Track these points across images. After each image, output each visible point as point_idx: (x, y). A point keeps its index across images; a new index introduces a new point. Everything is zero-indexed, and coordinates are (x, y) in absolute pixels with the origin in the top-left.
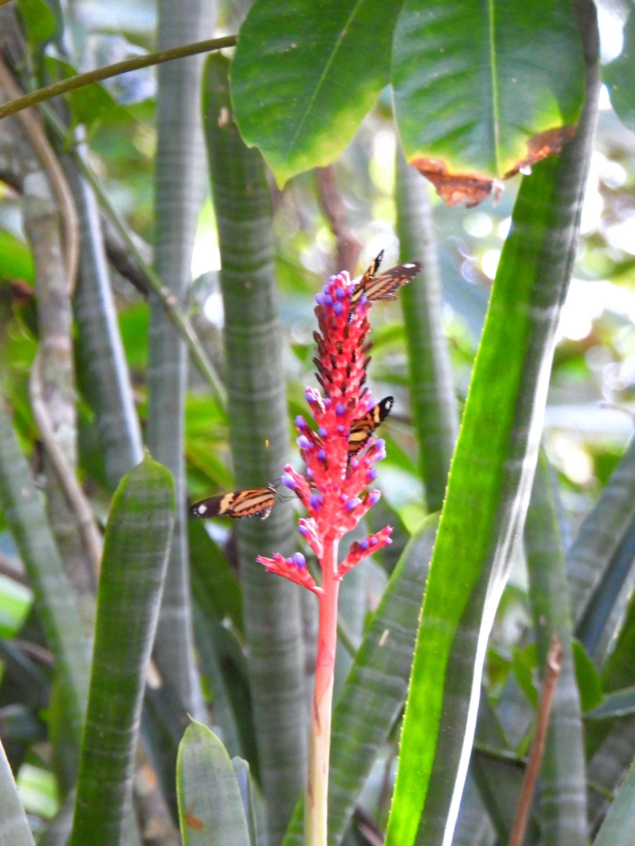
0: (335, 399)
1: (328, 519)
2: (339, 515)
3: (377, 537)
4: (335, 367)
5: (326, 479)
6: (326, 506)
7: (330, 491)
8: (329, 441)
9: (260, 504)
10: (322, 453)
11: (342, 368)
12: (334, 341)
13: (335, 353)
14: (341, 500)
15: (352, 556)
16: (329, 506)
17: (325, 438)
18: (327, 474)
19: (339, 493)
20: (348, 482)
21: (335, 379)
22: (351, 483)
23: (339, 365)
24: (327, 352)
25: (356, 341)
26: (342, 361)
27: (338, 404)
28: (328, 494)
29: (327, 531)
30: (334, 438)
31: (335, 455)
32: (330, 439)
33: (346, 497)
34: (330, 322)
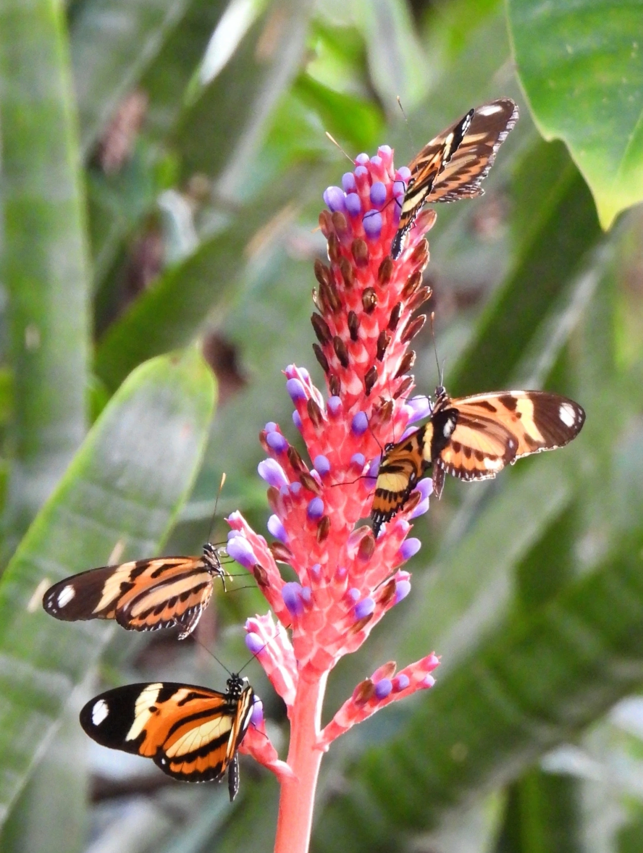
0: (349, 400)
1: (315, 633)
2: (339, 626)
3: (409, 674)
4: (354, 336)
5: (320, 554)
6: (316, 609)
7: (328, 580)
8: (334, 482)
9: (184, 596)
10: (318, 505)
11: (370, 340)
12: (359, 285)
13: (359, 309)
14: (347, 598)
15: (357, 708)
16: (322, 610)
17: (325, 475)
18: (322, 545)
19: (345, 585)
20: (361, 564)
21: (352, 359)
22: (368, 566)
23: (363, 333)
24: (341, 305)
25: (400, 287)
26: (370, 326)
27: (355, 409)
28: (324, 585)
29: (311, 656)
30: (343, 476)
31: (341, 510)
32: (335, 476)
33: (357, 594)
34: (355, 248)
